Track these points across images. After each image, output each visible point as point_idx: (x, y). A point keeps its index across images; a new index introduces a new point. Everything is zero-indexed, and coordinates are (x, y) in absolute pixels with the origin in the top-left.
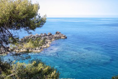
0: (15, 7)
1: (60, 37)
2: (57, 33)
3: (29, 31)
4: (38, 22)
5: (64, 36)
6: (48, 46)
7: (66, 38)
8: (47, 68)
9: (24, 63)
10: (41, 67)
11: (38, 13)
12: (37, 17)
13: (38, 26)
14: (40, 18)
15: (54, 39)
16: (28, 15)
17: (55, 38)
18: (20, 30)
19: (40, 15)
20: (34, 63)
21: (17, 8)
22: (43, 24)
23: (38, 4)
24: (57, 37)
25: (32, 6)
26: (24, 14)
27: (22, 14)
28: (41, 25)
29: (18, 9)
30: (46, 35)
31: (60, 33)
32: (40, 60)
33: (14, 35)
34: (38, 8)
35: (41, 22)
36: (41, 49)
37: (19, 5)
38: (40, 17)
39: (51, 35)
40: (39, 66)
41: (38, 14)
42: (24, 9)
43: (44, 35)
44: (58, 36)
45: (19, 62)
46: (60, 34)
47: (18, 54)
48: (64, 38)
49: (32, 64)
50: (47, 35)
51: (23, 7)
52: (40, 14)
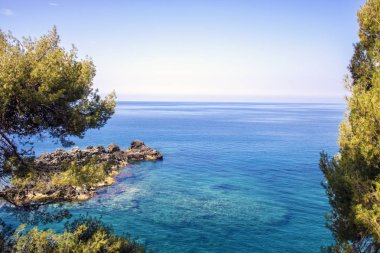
0: (27, 70)
1: (144, 156)
2: (134, 145)
3: (66, 139)
4: (92, 114)
5: (154, 152)
6: (110, 183)
7: (161, 159)
8: (118, 245)
9: (51, 230)
10: (101, 242)
11: (94, 87)
12: (90, 98)
13: (93, 125)
14: (97, 100)
15: (126, 163)
16: (65, 93)
17: (129, 158)
18: (38, 135)
19: (98, 94)
20: (80, 232)
21: (34, 73)
22: (106, 119)
23: (91, 63)
24: (133, 156)
25: (78, 67)
26: (54, 90)
27: (47, 89)
28: (101, 120)
29: (36, 76)
30: (104, 152)
31: (142, 144)
32: (99, 222)
33: (19, 151)
34: (92, 73)
35: (101, 113)
36: (89, 190)
37: (40, 64)
38: (97, 98)
39: (116, 149)
40: (97, 239)
41: (94, 91)
42: (54, 74)
43: (96, 150)
44: (137, 152)
45: (35, 229)
46: (143, 148)
47: (33, 206)
48: (154, 158)
49: (75, 233)
50: (107, 150)
51: (52, 70)
52: (97, 90)
